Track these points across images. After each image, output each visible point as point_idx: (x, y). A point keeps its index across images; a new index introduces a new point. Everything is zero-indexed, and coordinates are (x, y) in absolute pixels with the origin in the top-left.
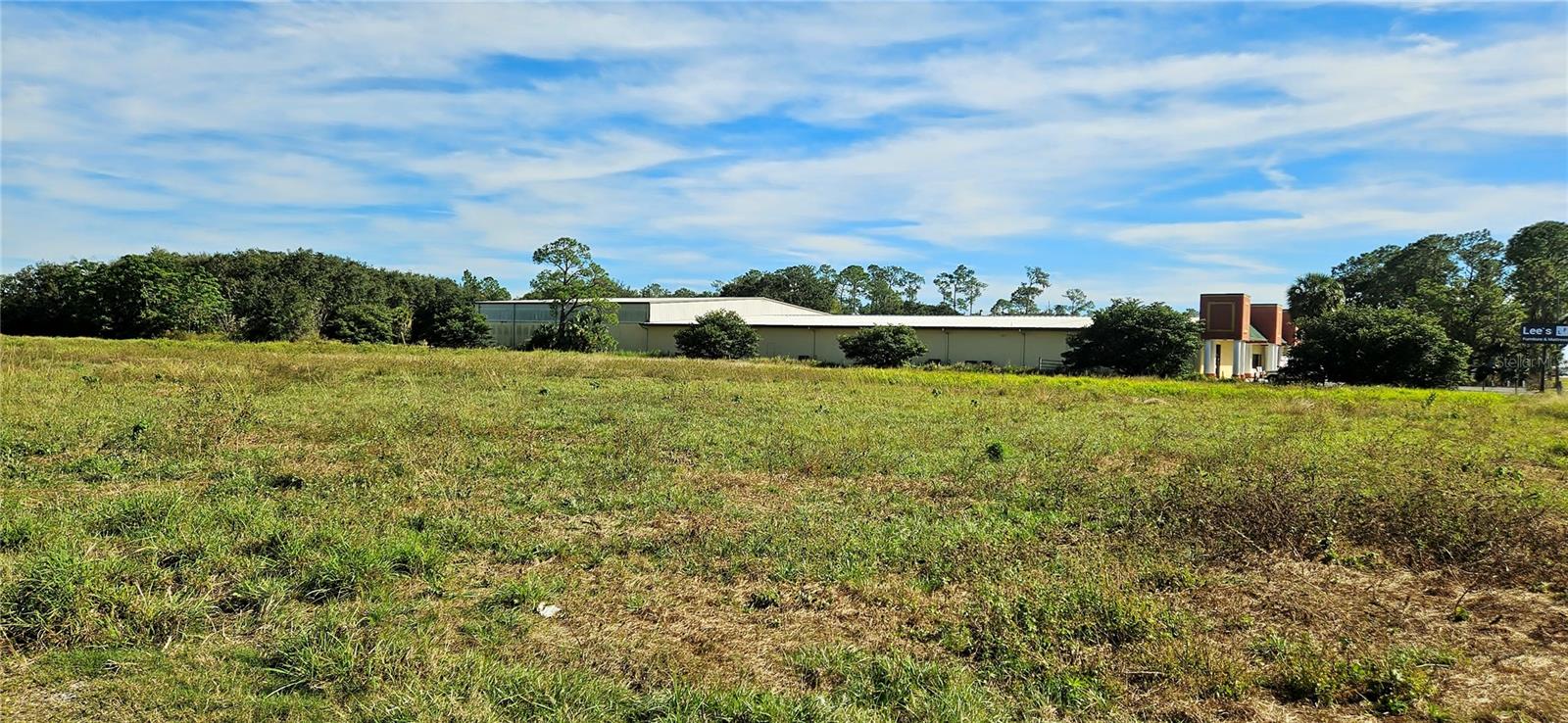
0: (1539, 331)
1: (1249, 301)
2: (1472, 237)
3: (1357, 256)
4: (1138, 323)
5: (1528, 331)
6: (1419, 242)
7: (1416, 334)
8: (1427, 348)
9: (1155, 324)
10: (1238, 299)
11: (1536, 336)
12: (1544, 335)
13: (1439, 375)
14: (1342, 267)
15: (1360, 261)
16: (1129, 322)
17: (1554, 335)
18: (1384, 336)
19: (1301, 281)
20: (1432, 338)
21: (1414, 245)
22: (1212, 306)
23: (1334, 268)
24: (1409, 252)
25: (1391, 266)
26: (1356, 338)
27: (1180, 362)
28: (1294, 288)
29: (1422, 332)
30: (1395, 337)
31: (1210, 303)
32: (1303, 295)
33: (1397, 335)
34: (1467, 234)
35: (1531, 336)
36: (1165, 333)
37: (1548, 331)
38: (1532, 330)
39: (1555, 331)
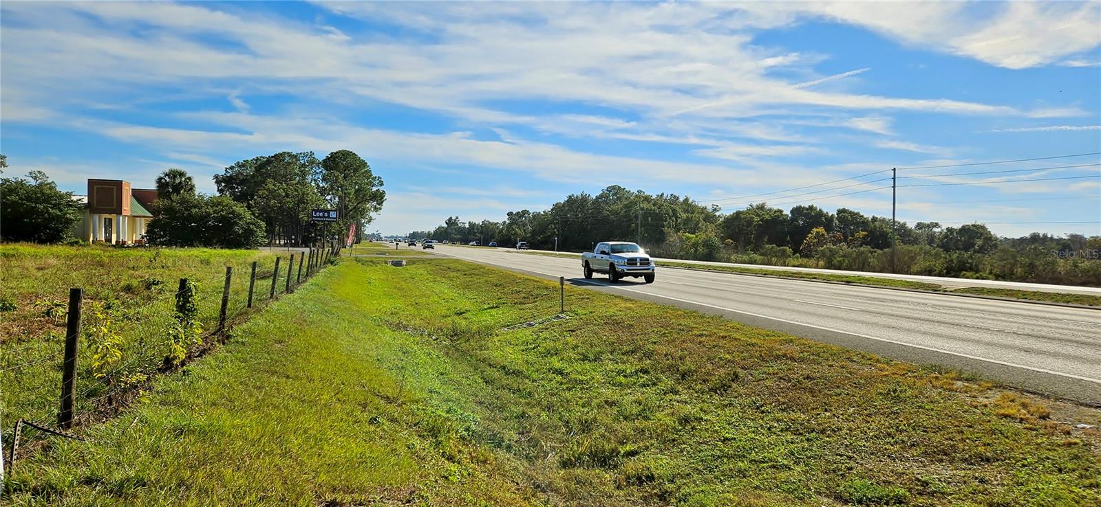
0: (321, 214)
1: (129, 186)
2: (305, 155)
3: (241, 161)
4: (20, 199)
5: (315, 214)
6: (275, 155)
7: (230, 213)
8: (235, 223)
9: (37, 201)
10: (118, 184)
11: (320, 217)
12: (324, 217)
13: (243, 240)
14: (232, 168)
15: (243, 165)
16: (13, 198)
17: (328, 217)
18: (209, 214)
19: (166, 175)
20: (239, 216)
21: (272, 157)
22: (97, 188)
23: (226, 168)
24: (269, 161)
25: (258, 169)
26: (190, 215)
27: (61, 231)
28: (160, 179)
29: (233, 212)
30: (216, 215)
31: (95, 187)
32: (167, 184)
33: (217, 213)
34: (301, 153)
35: (317, 217)
36: (46, 208)
37: (326, 215)
38: (318, 214)
39: (329, 214)
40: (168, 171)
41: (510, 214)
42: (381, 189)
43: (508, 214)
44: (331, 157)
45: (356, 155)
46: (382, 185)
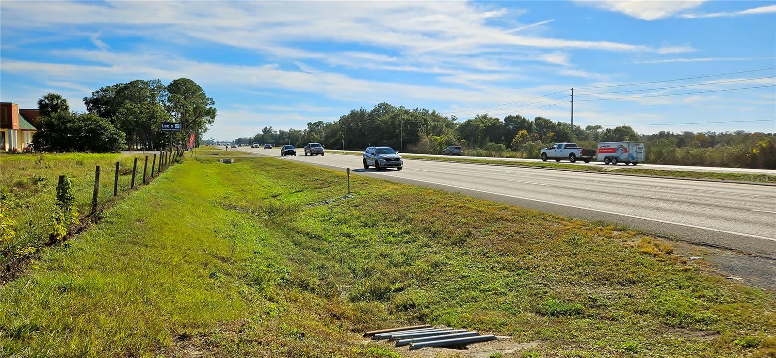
0: (168, 126)
1: (17, 107)
2: (154, 82)
3: (105, 87)
5: (164, 126)
6: (131, 83)
7: (98, 126)
8: (102, 133)
10: (8, 106)
11: (167, 128)
12: (170, 128)
13: (108, 147)
14: (97, 92)
15: (106, 90)
17: (174, 128)
18: (81, 127)
19: (46, 98)
20: (104, 128)
21: (129, 84)
23: (93, 93)
24: (126, 87)
25: (118, 93)
26: (66, 128)
28: (41, 101)
29: (100, 126)
30: (86, 128)
32: (47, 105)
33: (88, 127)
34: (151, 81)
35: (165, 128)
37: (172, 126)
38: (165, 126)
39: (174, 126)
40: (47, 95)
41: (309, 124)
42: (213, 107)
43: (308, 124)
44: (174, 83)
45: (193, 82)
46: (214, 104)
